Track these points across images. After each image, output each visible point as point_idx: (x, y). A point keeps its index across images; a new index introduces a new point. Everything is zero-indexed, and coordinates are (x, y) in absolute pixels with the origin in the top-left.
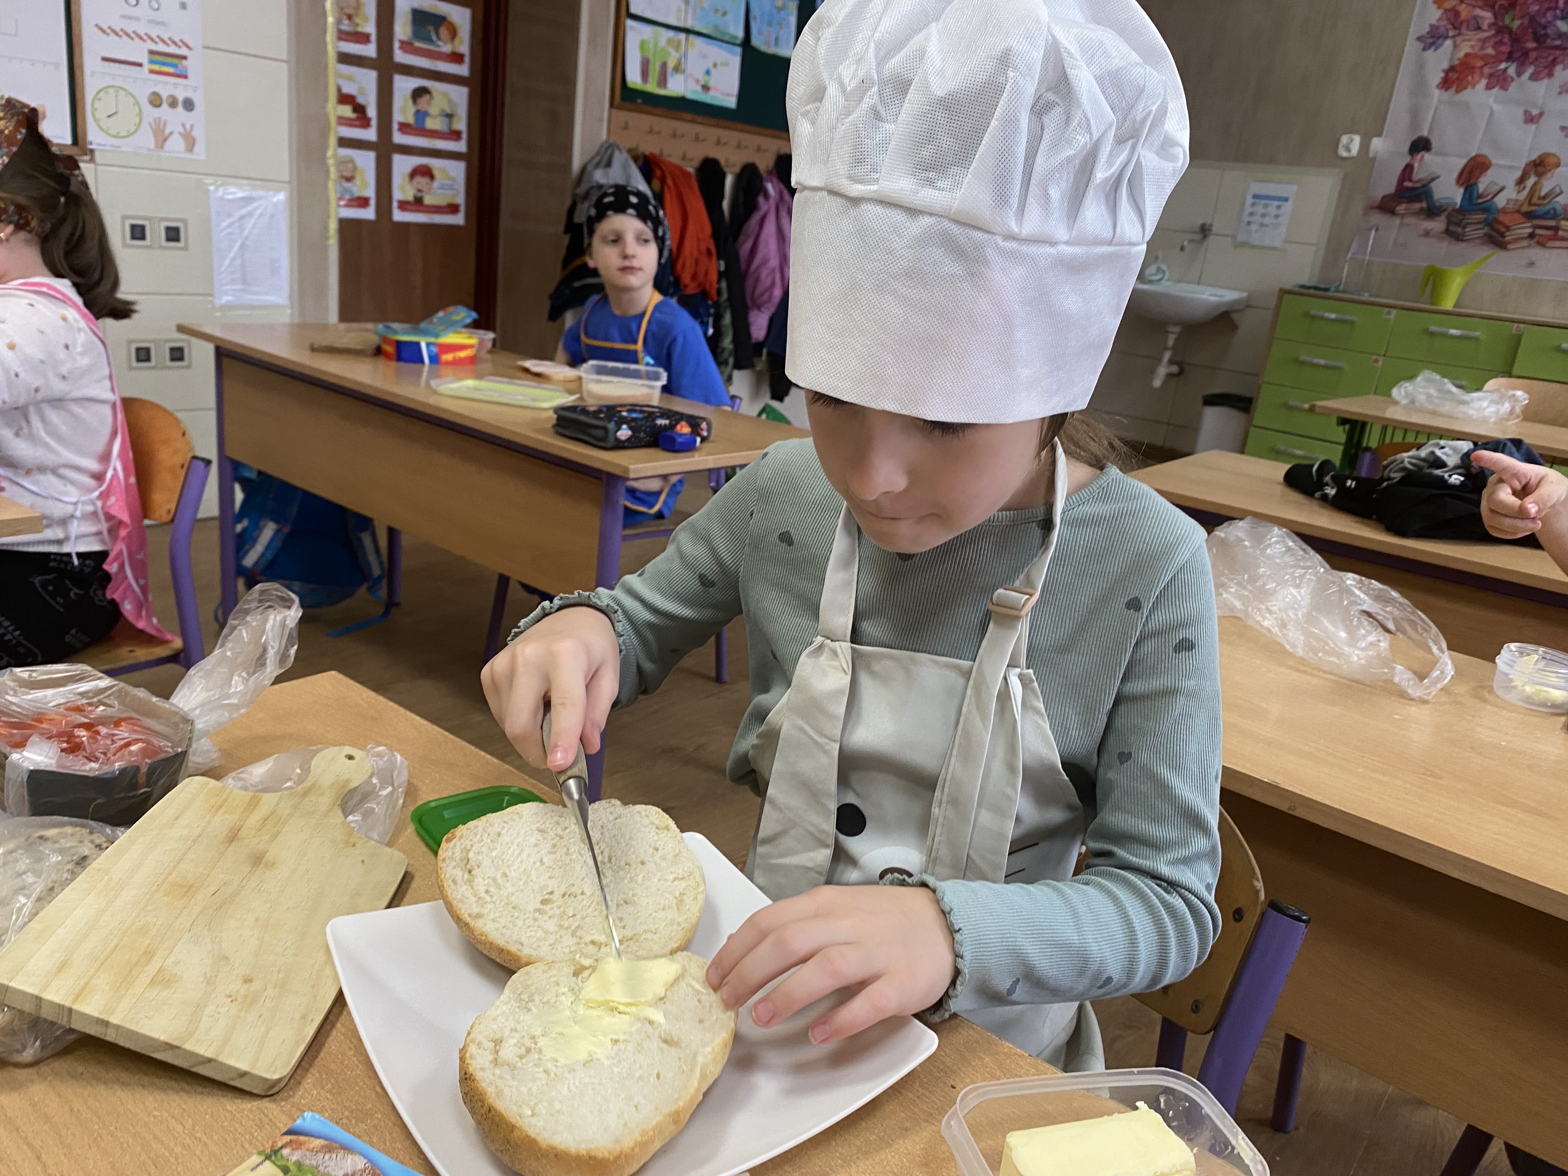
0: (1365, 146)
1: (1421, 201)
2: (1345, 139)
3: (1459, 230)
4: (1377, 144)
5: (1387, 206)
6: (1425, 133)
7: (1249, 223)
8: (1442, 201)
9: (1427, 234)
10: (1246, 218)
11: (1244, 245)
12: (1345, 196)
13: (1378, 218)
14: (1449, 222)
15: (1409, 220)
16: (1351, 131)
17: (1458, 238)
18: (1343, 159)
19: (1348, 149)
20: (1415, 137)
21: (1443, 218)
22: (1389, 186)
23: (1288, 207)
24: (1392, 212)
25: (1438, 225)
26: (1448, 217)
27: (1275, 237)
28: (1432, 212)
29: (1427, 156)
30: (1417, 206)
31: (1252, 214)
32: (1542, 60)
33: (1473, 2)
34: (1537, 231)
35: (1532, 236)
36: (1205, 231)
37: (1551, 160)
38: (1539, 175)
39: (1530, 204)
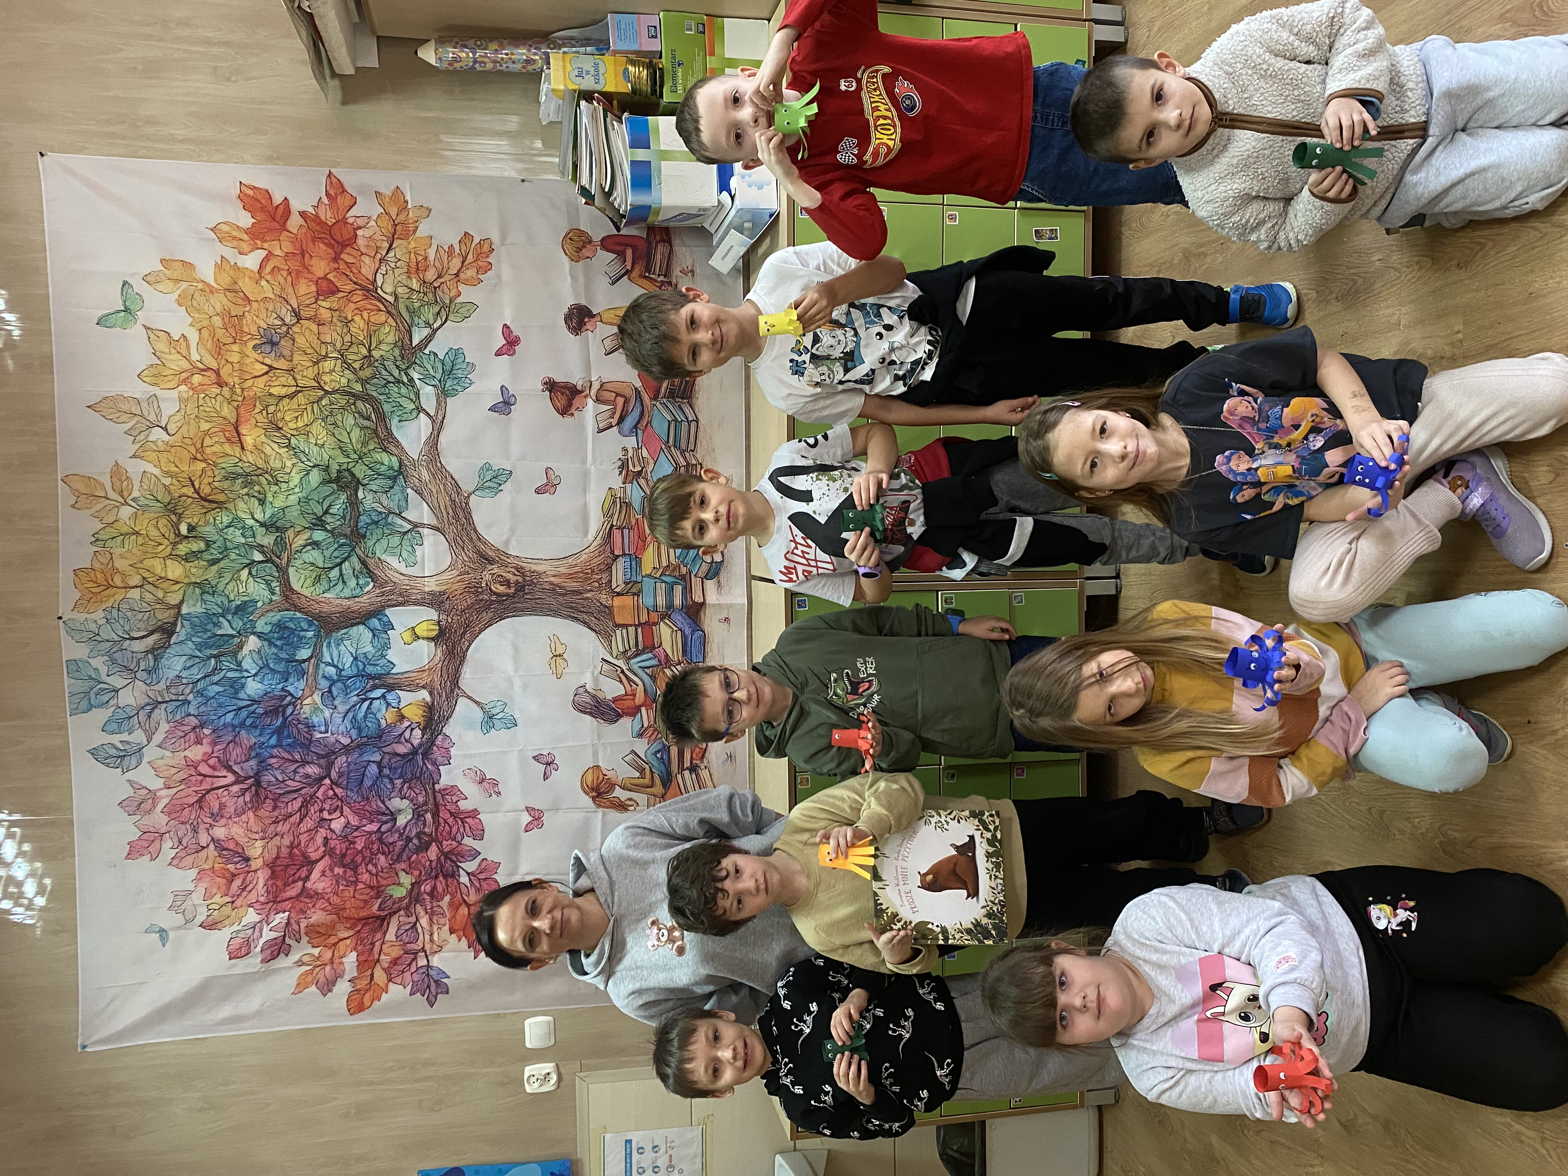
0: (538, 1057)
32: (454, 830)
33: (378, 944)
34: (687, 764)
35: (693, 769)
37: (589, 778)
38: (612, 786)
39: (651, 787)
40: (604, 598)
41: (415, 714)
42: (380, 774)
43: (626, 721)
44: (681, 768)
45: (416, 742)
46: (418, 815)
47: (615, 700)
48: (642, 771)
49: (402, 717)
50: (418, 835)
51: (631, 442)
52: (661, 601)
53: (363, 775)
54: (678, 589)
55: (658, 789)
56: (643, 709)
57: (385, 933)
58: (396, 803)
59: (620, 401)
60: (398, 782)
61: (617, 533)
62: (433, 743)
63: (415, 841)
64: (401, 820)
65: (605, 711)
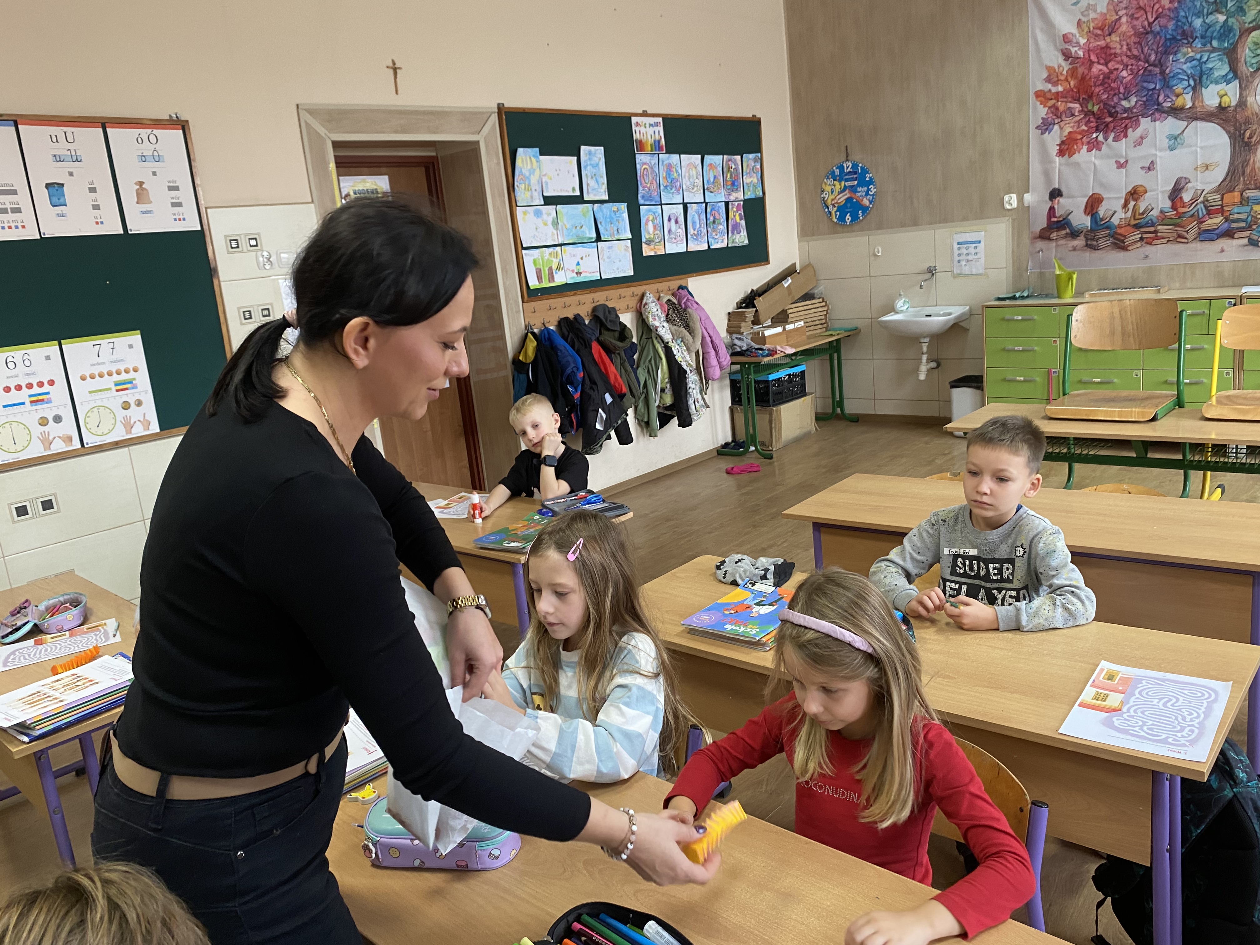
0: (1020, 200)
1: (1065, 229)
2: (1006, 198)
3: (1095, 243)
4: (1027, 197)
6: (1057, 186)
7: (959, 261)
8: (1080, 226)
9: (1074, 249)
10: (956, 258)
11: (960, 275)
12: (1017, 233)
13: (1040, 244)
14: (1087, 240)
15: (1062, 242)
16: (1009, 192)
17: (1095, 248)
18: (1009, 210)
19: (1010, 204)
20: (1051, 189)
21: (1082, 237)
22: (1041, 223)
23: (981, 247)
24: (1049, 239)
25: (1079, 242)
26: (1085, 237)
27: (978, 267)
28: (1074, 234)
29: (1061, 200)
30: (1064, 232)
31: (959, 255)
32: (1118, 128)
33: (1065, 100)
34: (1144, 236)
35: (1141, 239)
36: (931, 271)
37: (1141, 189)
38: (1136, 200)
39: (1135, 219)
40: (1239, 187)
41: (1179, 102)
42: (1149, 90)
43: (1168, 204)
44: (1142, 233)
45: (1164, 104)
46: (1126, 110)
47: (1181, 198)
48: (1143, 214)
49: (1178, 96)
50: (1117, 112)
52: (1235, 217)
53: (1149, 82)
54: (1242, 225)
55: (1133, 222)
56: (1175, 212)
57: (1071, 102)
58: (1133, 100)
60: (1145, 99)
62: (1164, 112)
63: (1113, 111)
64: (1124, 103)
65: (1175, 193)
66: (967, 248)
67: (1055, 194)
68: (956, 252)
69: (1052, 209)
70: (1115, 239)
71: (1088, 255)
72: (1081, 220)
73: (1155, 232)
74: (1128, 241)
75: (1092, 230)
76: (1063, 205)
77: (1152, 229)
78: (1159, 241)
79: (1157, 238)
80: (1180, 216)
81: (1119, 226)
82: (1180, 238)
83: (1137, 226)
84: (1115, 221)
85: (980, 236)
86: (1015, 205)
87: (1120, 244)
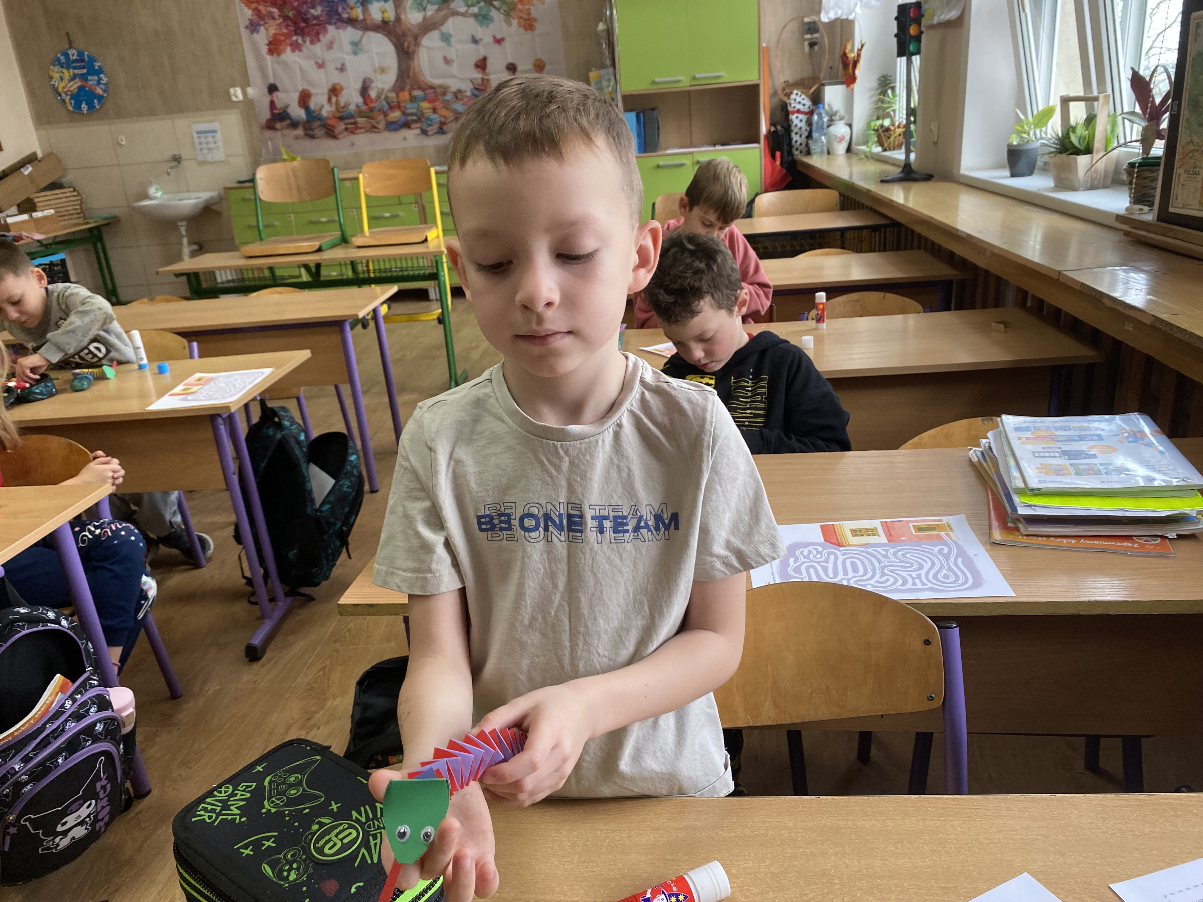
0: (245, 93)
1: (286, 120)
2: (232, 91)
3: (311, 132)
4: (250, 91)
5: (270, 126)
6: (272, 82)
7: (201, 149)
8: (297, 118)
9: (297, 138)
10: (198, 147)
11: (204, 163)
12: (247, 124)
13: (269, 134)
14: (305, 129)
15: (285, 132)
16: (234, 86)
17: (312, 137)
18: (236, 102)
19: (236, 97)
20: (267, 85)
22: (266, 115)
23: (218, 136)
25: (300, 132)
27: (219, 155)
28: (294, 125)
29: (278, 94)
30: (285, 123)
31: (200, 144)
32: (312, 33)
34: (348, 126)
35: (346, 129)
36: (177, 159)
37: (338, 87)
38: (336, 96)
40: (408, 87)
41: (353, 14)
42: (329, 2)
43: (361, 100)
45: (343, 15)
46: (315, 18)
47: (369, 95)
48: (344, 107)
49: (352, 9)
50: (308, 19)
51: (469, 93)
52: (409, 111)
54: (415, 118)
55: (338, 115)
56: (367, 107)
57: (270, 7)
58: (319, 9)
59: (483, 88)
60: (327, 9)
61: (433, 91)
62: (344, 22)
63: (305, 17)
64: (312, 11)
65: (364, 91)
66: (206, 137)
67: (272, 89)
68: (197, 141)
69: (272, 103)
70: (327, 129)
71: (308, 143)
72: (298, 113)
73: (355, 123)
74: (337, 131)
75: (308, 122)
76: (281, 98)
77: (352, 121)
78: (359, 131)
79: (357, 128)
80: (371, 110)
81: (328, 118)
82: (373, 129)
83: (341, 118)
84: (324, 113)
85: (216, 126)
86: (241, 97)
87: (331, 134)
